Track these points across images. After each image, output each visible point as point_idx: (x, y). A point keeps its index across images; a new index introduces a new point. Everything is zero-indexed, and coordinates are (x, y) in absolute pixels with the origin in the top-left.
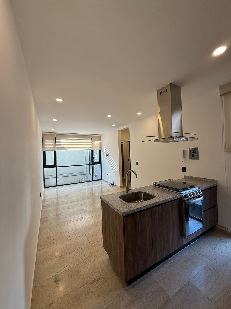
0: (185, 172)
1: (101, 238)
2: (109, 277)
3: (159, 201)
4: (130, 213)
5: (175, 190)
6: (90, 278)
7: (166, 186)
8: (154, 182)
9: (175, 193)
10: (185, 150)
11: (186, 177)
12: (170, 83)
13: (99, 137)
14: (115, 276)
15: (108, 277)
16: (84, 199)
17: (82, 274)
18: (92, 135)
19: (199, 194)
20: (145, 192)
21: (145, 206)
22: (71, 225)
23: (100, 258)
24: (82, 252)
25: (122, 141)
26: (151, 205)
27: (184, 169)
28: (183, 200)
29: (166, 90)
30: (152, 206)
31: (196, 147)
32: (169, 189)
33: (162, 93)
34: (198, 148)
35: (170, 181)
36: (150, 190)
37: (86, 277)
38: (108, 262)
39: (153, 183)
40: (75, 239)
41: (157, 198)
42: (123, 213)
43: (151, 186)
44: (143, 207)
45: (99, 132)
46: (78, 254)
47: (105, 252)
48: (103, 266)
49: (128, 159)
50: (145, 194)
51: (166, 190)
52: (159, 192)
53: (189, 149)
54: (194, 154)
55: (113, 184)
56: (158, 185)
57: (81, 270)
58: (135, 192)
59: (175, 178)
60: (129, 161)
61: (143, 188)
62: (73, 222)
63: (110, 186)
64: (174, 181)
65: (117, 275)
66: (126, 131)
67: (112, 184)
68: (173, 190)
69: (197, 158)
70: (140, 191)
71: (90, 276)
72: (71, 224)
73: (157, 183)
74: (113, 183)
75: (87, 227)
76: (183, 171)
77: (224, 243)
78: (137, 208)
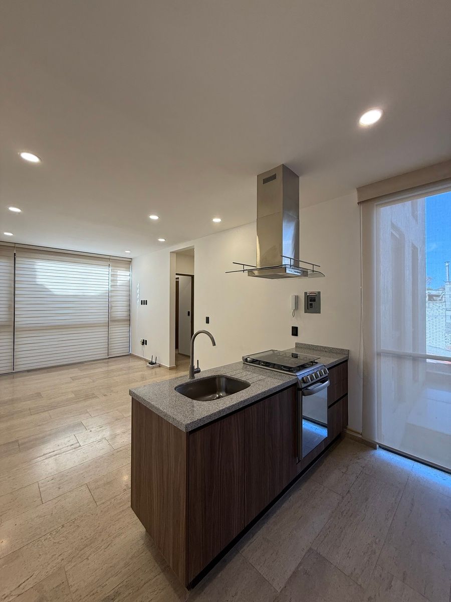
0: (297, 336)
1: (125, 488)
2: (143, 582)
3: (259, 392)
4: (202, 424)
5: (284, 369)
6: (94, 594)
7: (267, 363)
8: (245, 354)
9: (286, 375)
10: (298, 296)
11: (298, 346)
12: (282, 164)
13: (128, 263)
14: (159, 574)
15: (142, 580)
16: (85, 400)
17: (73, 589)
18: (111, 258)
19: (324, 376)
20: (228, 375)
21: (233, 405)
22: (48, 464)
23: (123, 537)
24: (74, 531)
25: (177, 274)
26: (244, 401)
27: (295, 331)
28: (300, 387)
29: (274, 177)
30: (246, 404)
31: (316, 290)
32: (274, 368)
33: (266, 181)
34: (319, 293)
35: (271, 352)
36: (238, 371)
37: (83, 597)
38: (142, 542)
39: (243, 357)
40: (55, 501)
41: (255, 387)
42: (187, 426)
43: (239, 363)
44: (228, 408)
45: (126, 252)
46: (62, 539)
47: (136, 517)
48: (130, 556)
49: (189, 312)
50: (229, 380)
51: (267, 371)
52: (255, 375)
53: (306, 293)
54: (312, 303)
55: (154, 364)
56: (254, 361)
57: (70, 580)
58: (208, 377)
59: (281, 348)
60: (189, 315)
61: (224, 367)
62: (53, 458)
63: (148, 367)
64: (279, 352)
65: (163, 571)
66: (187, 255)
67: (152, 363)
68: (281, 369)
69: (318, 311)
70: (219, 373)
71: (96, 590)
72: (47, 461)
73: (251, 357)
74: (154, 361)
75: (89, 466)
76: (293, 334)
77: (358, 461)
78: (217, 410)
